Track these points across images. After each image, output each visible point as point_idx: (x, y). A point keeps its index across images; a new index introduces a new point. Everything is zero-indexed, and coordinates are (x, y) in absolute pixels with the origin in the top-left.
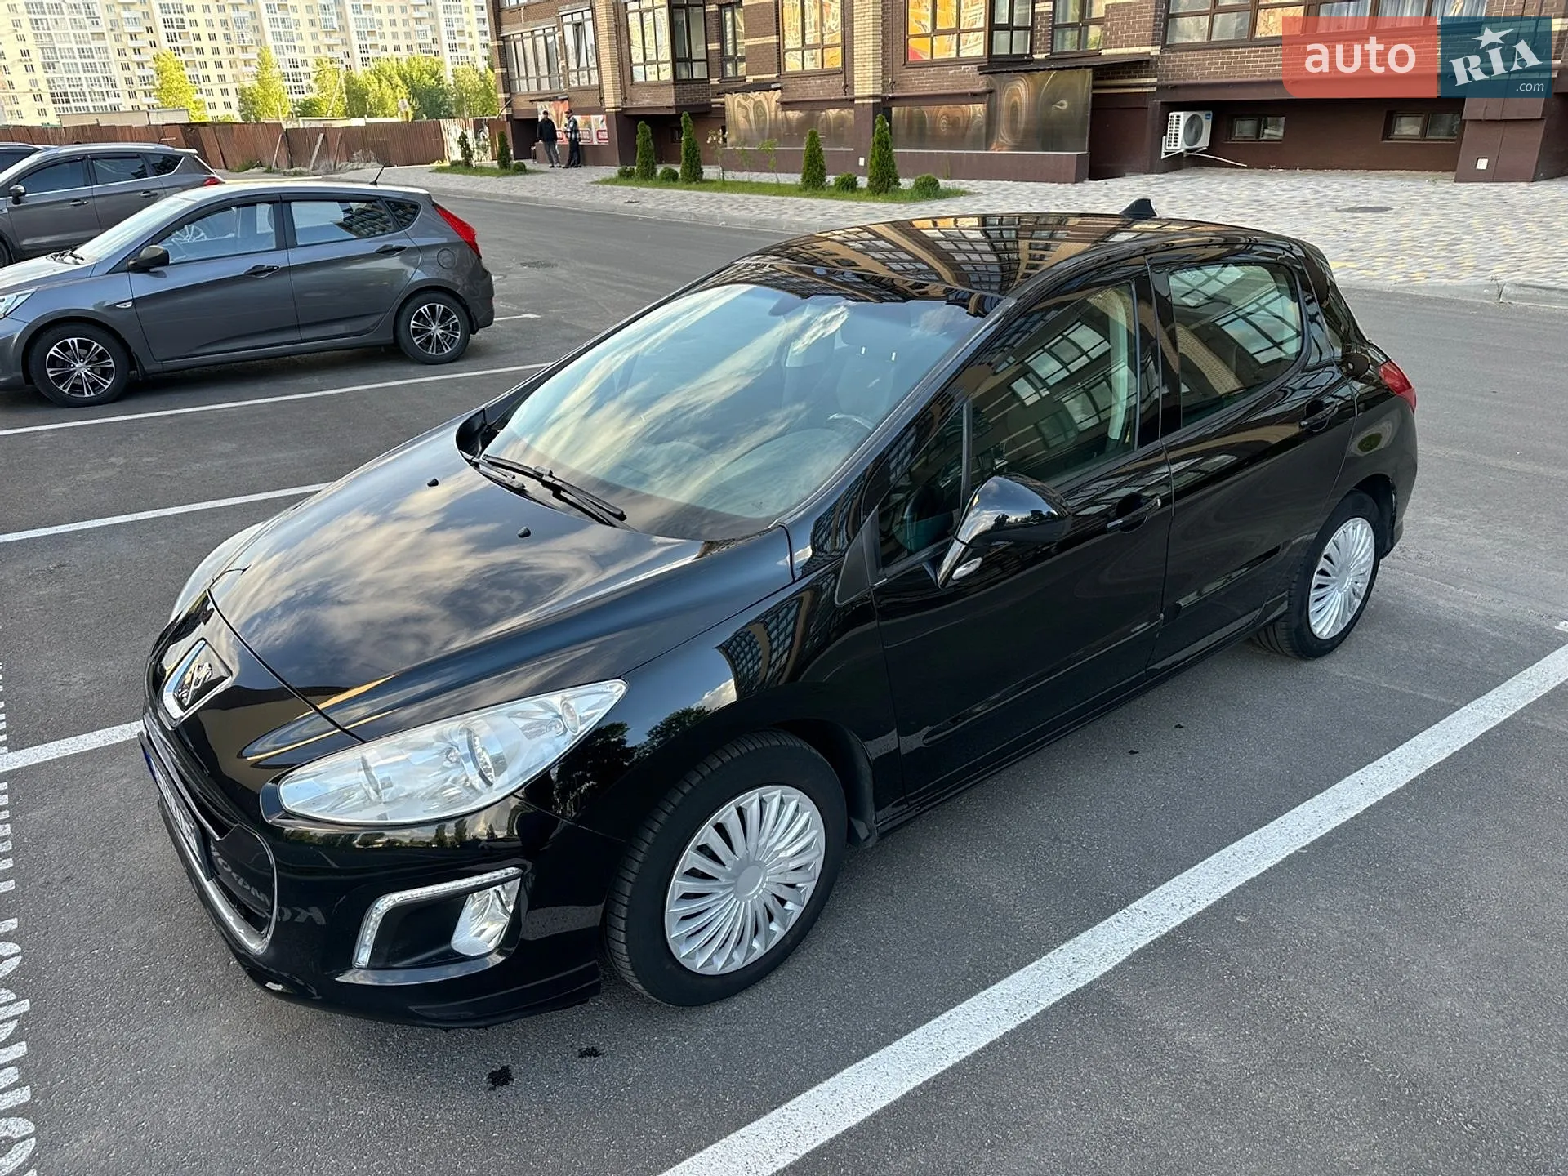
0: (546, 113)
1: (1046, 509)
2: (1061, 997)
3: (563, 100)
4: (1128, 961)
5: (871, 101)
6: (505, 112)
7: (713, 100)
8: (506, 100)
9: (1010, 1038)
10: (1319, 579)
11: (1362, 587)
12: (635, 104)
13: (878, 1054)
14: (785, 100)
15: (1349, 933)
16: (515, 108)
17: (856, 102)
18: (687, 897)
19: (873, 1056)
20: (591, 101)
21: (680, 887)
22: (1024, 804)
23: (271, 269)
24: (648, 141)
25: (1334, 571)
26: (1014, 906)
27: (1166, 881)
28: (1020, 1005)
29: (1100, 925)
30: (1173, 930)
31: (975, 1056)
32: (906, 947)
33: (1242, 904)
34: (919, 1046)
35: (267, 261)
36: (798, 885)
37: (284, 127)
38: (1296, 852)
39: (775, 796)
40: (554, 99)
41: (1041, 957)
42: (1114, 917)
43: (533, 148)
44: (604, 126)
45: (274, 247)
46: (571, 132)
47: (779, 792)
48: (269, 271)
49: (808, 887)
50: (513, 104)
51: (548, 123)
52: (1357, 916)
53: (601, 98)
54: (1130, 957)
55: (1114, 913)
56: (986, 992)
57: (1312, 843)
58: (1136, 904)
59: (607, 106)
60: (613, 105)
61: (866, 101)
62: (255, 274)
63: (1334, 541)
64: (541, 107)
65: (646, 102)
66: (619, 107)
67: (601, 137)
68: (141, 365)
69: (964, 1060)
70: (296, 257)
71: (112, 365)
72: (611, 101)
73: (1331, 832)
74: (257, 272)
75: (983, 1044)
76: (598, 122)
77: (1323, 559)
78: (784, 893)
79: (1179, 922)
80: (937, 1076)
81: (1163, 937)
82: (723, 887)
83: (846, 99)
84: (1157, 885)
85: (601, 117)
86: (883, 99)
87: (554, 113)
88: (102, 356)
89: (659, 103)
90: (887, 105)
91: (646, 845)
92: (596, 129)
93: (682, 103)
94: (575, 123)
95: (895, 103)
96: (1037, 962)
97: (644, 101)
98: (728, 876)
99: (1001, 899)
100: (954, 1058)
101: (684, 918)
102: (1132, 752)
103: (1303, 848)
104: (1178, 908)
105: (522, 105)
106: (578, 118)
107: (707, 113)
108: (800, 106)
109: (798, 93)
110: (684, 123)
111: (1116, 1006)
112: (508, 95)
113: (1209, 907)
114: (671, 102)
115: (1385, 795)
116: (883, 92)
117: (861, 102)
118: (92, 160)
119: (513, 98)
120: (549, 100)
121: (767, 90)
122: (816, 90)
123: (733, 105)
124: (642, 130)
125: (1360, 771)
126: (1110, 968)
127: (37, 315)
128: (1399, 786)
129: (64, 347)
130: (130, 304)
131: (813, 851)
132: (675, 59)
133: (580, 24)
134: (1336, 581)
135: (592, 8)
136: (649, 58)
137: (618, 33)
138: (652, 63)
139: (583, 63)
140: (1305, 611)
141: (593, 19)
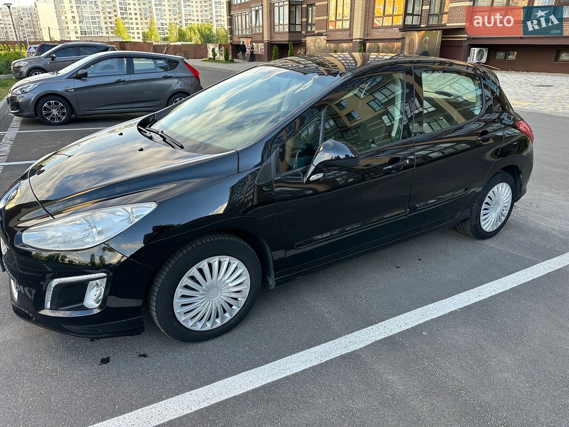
0: (243, 42)
1: (351, 155)
2: (340, 355)
3: (249, 38)
4: (372, 344)
5: (359, 40)
6: (229, 42)
7: (302, 39)
8: (230, 37)
9: (314, 368)
10: (485, 206)
11: (506, 213)
12: (274, 40)
13: (257, 369)
14: (328, 39)
15: (469, 344)
16: (233, 40)
17: (353, 41)
18: (183, 296)
19: (255, 369)
20: (259, 38)
21: (181, 291)
22: (347, 282)
23: (124, 81)
24: (277, 52)
25: (492, 203)
26: (332, 319)
27: (397, 316)
28: (321, 356)
29: (365, 329)
30: (394, 334)
31: (297, 374)
32: (283, 330)
33: (426, 327)
34: (275, 368)
35: (122, 78)
36: (239, 299)
37: (154, 44)
38: (455, 310)
39: (227, 260)
40: (247, 37)
41: (336, 339)
42: (371, 327)
43: (238, 55)
44: (263, 47)
45: (126, 73)
46: (251, 49)
47: (228, 259)
48: (123, 82)
49: (242, 300)
51: (244, 46)
52: (475, 337)
53: (263, 37)
54: (373, 343)
55: (371, 326)
56: (309, 349)
57: (463, 308)
58: (382, 323)
59: (264, 40)
60: (267, 40)
61: (357, 40)
62: (118, 82)
63: (493, 191)
64: (242, 40)
66: (269, 41)
67: (262, 51)
68: (76, 113)
69: (291, 375)
70: (133, 77)
71: (66, 112)
72: (266, 38)
73: (472, 304)
74: (119, 82)
75: (301, 370)
76: (261, 45)
77: (487, 198)
78: (231, 302)
79: (398, 332)
80: (278, 380)
81: (389, 337)
82: (201, 295)
83: (350, 40)
84: (393, 317)
85: (262, 44)
86: (363, 39)
87: (246, 42)
88: (62, 108)
89: (283, 40)
90: (365, 42)
91: (165, 272)
92: (260, 48)
93: (291, 40)
94: (253, 46)
95: (367, 41)
96: (334, 341)
97: (278, 39)
98: (204, 290)
99: (327, 316)
100: (288, 373)
101: (183, 305)
102: (398, 267)
103: (459, 309)
104: (399, 326)
105: (236, 39)
106: (254, 44)
107: (301, 44)
108: (333, 41)
109: (332, 37)
110: (290, 47)
111: (361, 361)
112: (231, 36)
113: (412, 327)
114: (287, 39)
115: (499, 292)
116: (363, 37)
117: (355, 40)
118: (79, 47)
119: (233, 37)
120: (245, 38)
121: (322, 36)
122: (339, 36)
123: (309, 41)
124: (275, 49)
125: (491, 282)
126: (364, 346)
127: (40, 92)
128: (506, 289)
129: (49, 104)
130: (73, 90)
131: (244, 286)
132: (290, 23)
133: (258, 11)
134: (494, 208)
135: (262, 5)
136: (281, 23)
137: (270, 14)
138: (282, 25)
139: (258, 25)
140: (478, 219)
141: (262, 9)
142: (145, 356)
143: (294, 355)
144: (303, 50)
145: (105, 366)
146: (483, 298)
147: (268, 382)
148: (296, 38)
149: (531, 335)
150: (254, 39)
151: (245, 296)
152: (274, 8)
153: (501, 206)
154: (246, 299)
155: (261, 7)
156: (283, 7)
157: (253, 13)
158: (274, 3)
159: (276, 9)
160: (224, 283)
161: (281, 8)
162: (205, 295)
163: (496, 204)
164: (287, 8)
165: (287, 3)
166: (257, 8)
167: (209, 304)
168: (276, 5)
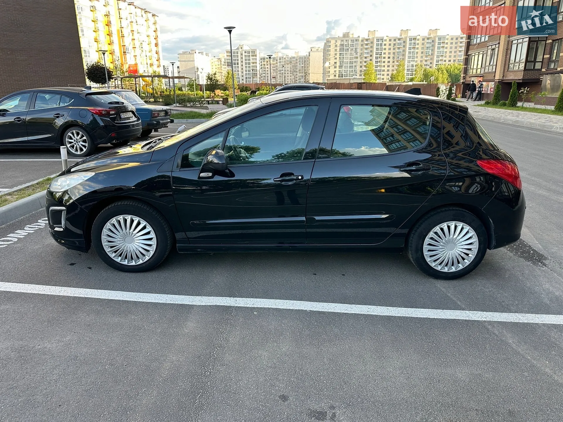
3: (481, 77)
6: (462, 81)
7: (541, 77)
8: (464, 77)
10: (430, 241)
12: (507, 78)
16: (466, 80)
18: (108, 235)
20: (490, 77)
21: (106, 232)
25: (443, 241)
30: (235, 306)
31: (143, 302)
33: (263, 311)
34: (138, 295)
39: (136, 219)
40: (478, 76)
41: (195, 296)
43: (466, 94)
44: (493, 86)
47: (138, 219)
49: (151, 252)
50: (466, 78)
53: (495, 76)
54: (213, 305)
55: (228, 297)
56: (170, 295)
58: (238, 298)
59: (496, 79)
60: (498, 78)
63: (440, 228)
66: (500, 79)
67: (491, 90)
69: (140, 302)
73: (328, 312)
75: (149, 301)
76: (492, 85)
78: (143, 251)
79: (239, 306)
80: (130, 301)
81: (229, 306)
85: (493, 83)
92: (489, 87)
93: (526, 78)
96: (192, 296)
97: (511, 77)
98: (121, 236)
101: (108, 241)
102: (315, 274)
103: (311, 311)
105: (468, 79)
106: (484, 83)
107: (537, 82)
110: (513, 86)
111: (189, 311)
112: (465, 75)
114: (521, 78)
115: (370, 314)
119: (467, 76)
120: (476, 77)
123: (546, 79)
125: (376, 306)
126: (204, 305)
128: (382, 315)
131: (152, 242)
132: (527, 61)
133: (494, 49)
134: (445, 246)
135: (499, 43)
136: (517, 61)
137: (507, 52)
138: (517, 63)
139: (492, 63)
140: (420, 252)
141: (499, 47)
142: (90, 268)
144: (528, 89)
146: (345, 312)
148: (532, 76)
150: (485, 78)
151: (153, 250)
152: (512, 45)
153: (458, 247)
154: (154, 252)
155: (497, 46)
156: (521, 44)
157: (489, 52)
158: (512, 41)
159: (514, 47)
160: (135, 235)
161: (520, 46)
162: (121, 239)
163: (448, 242)
164: (526, 45)
165: (527, 39)
166: (494, 47)
167: (125, 246)
168: (514, 42)
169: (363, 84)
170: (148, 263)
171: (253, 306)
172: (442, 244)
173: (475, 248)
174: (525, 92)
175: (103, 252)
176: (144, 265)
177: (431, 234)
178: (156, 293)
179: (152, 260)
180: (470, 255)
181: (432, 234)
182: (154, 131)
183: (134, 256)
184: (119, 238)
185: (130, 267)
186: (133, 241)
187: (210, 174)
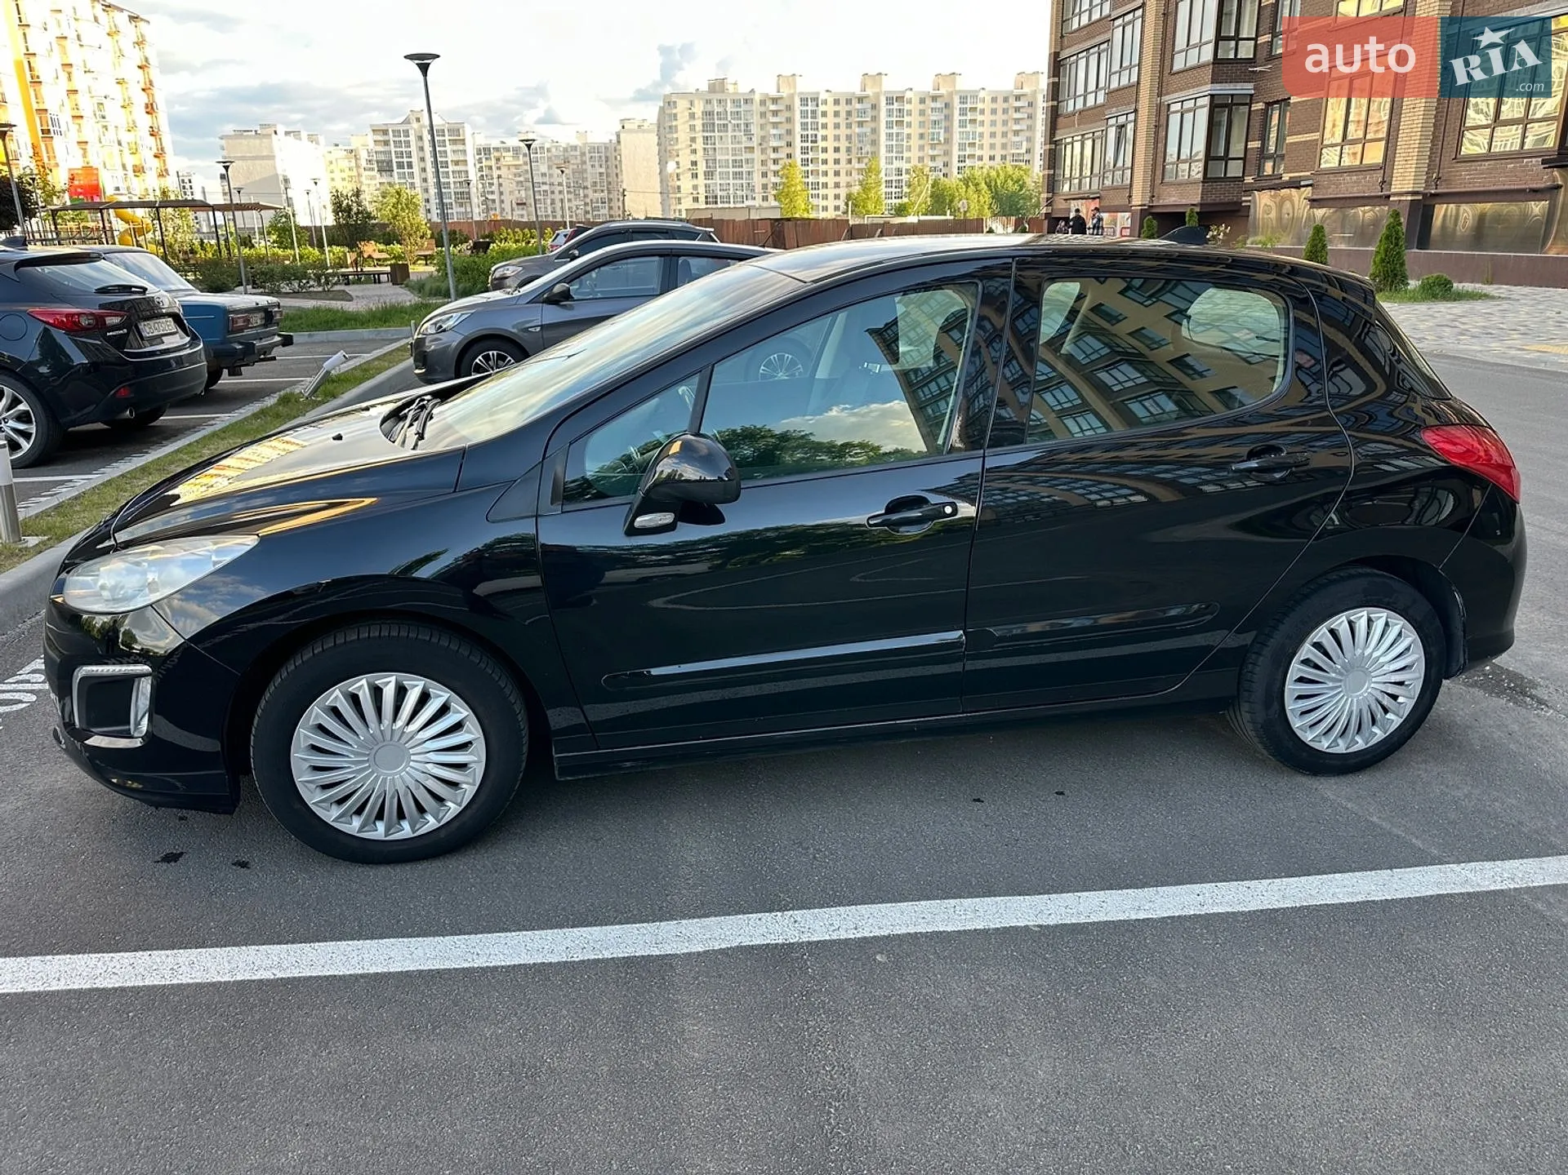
0: (1078, 211)
2: (626, 955)
3: (1094, 198)
4: (722, 951)
5: (1409, 198)
6: (1044, 211)
7: (1244, 199)
8: (1048, 199)
9: (541, 967)
10: (1302, 671)
11: (1407, 702)
12: (1161, 202)
13: (426, 939)
14: (1315, 197)
16: (1054, 207)
17: (1391, 199)
18: (314, 748)
19: (420, 939)
20: (1120, 200)
21: (307, 736)
22: (809, 810)
25: (1335, 667)
27: (853, 905)
28: (583, 948)
29: (740, 916)
30: (803, 942)
31: (495, 969)
33: (900, 946)
34: (463, 946)
36: (464, 786)
37: (851, 223)
38: (1027, 926)
39: (418, 685)
40: (1089, 198)
41: (653, 922)
42: (760, 915)
44: (1128, 224)
47: (422, 683)
49: (467, 789)
50: (1054, 204)
53: (1130, 197)
54: (730, 948)
55: (765, 912)
56: (571, 929)
57: (1057, 926)
58: (797, 912)
59: (1133, 203)
60: (1140, 203)
61: (1404, 198)
63: (1328, 630)
64: (1074, 205)
65: (1172, 200)
66: (1144, 205)
67: (1124, 234)
69: (482, 968)
72: (1138, 200)
73: (1094, 923)
75: (513, 963)
76: (1124, 219)
77: (1308, 646)
78: (439, 788)
79: (816, 939)
80: (445, 970)
81: (783, 944)
83: (1381, 197)
84: (840, 905)
85: (1127, 215)
86: (1424, 195)
87: (1084, 211)
89: (1184, 202)
90: (1427, 203)
92: (1120, 226)
93: (1209, 201)
94: (1100, 219)
95: (1438, 199)
96: (645, 925)
97: (1171, 199)
98: (360, 745)
100: (479, 963)
101: (314, 767)
102: (979, 800)
103: (1040, 926)
104: (832, 929)
105: (1060, 204)
106: (1105, 216)
107: (1238, 211)
108: (1330, 203)
109: (1330, 191)
110: (1189, 220)
111: (663, 979)
112: (1050, 195)
113: (865, 938)
114: (1197, 200)
115: (1212, 912)
116: (1425, 189)
117: (1396, 198)
118: (633, 232)
119: (1056, 198)
120: (1082, 199)
121: (1298, 188)
122: (1350, 187)
123: (1263, 203)
124: (1148, 227)
125: (1213, 884)
126: (701, 950)
127: (471, 331)
128: (1244, 909)
129: (487, 358)
130: (538, 329)
131: (471, 754)
132: (1209, 157)
133: (1123, 126)
134: (1340, 681)
135: (1136, 111)
136: (1183, 157)
137: (1157, 133)
138: (1185, 161)
139: (1120, 164)
140: (1276, 706)
141: (1135, 121)
142: (244, 865)
143: (524, 933)
144: (1226, 228)
145: (165, 866)
146: (1142, 916)
147: (420, 968)
148: (1222, 195)
149: (1186, 1031)
150: (1106, 203)
151: (474, 780)
152: (1168, 116)
153: (1374, 680)
154: (476, 787)
155: (1132, 117)
156: (1192, 113)
157: (1112, 133)
158: (1169, 105)
159: (1174, 120)
160: (412, 738)
161: (1189, 117)
162: (365, 755)
163: (1348, 669)
164: (1203, 116)
165: (1206, 100)
166: (1122, 120)
167: (377, 778)
168: (1174, 108)
169: (786, 223)
170: (456, 824)
171: (858, 936)
172: (1334, 675)
173: (1415, 679)
174: (1221, 237)
175: (298, 806)
176: (442, 834)
177: (1306, 649)
178: (520, 930)
179: (469, 812)
180: (1400, 700)
181: (1309, 650)
182: (230, 375)
183: (409, 807)
184: (352, 752)
185: (395, 848)
186: (402, 756)
187: (667, 518)
